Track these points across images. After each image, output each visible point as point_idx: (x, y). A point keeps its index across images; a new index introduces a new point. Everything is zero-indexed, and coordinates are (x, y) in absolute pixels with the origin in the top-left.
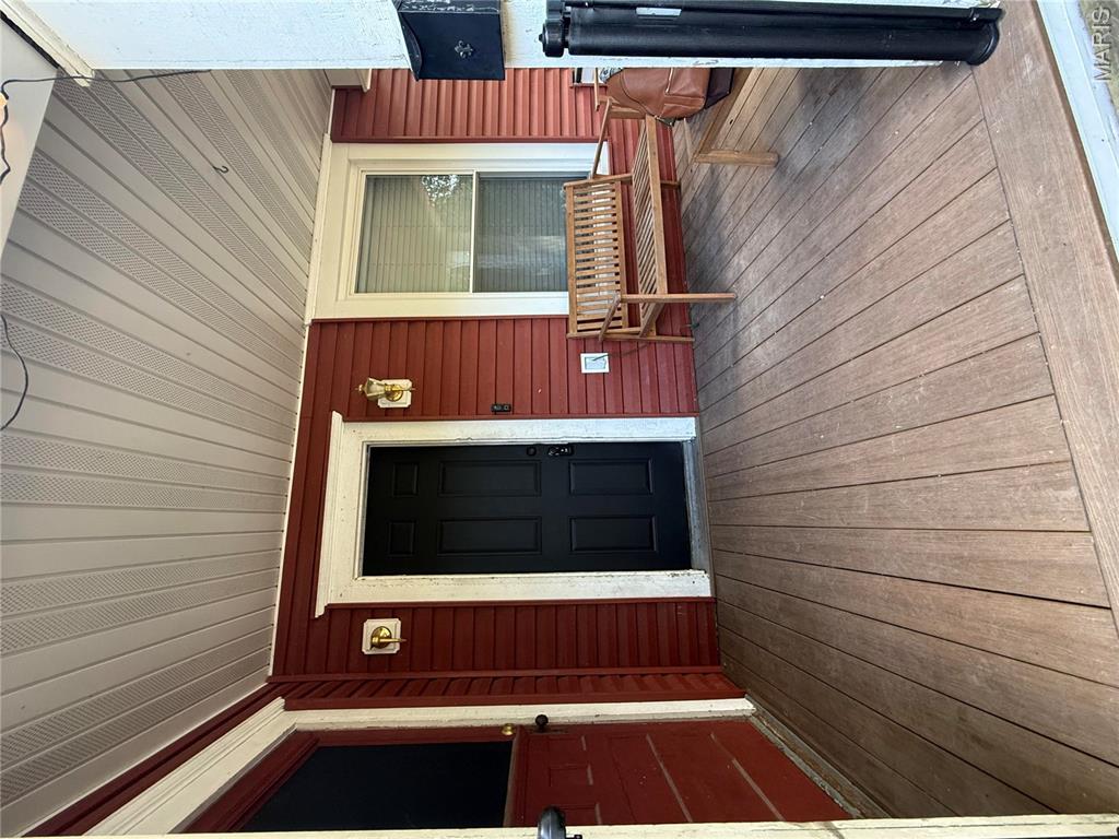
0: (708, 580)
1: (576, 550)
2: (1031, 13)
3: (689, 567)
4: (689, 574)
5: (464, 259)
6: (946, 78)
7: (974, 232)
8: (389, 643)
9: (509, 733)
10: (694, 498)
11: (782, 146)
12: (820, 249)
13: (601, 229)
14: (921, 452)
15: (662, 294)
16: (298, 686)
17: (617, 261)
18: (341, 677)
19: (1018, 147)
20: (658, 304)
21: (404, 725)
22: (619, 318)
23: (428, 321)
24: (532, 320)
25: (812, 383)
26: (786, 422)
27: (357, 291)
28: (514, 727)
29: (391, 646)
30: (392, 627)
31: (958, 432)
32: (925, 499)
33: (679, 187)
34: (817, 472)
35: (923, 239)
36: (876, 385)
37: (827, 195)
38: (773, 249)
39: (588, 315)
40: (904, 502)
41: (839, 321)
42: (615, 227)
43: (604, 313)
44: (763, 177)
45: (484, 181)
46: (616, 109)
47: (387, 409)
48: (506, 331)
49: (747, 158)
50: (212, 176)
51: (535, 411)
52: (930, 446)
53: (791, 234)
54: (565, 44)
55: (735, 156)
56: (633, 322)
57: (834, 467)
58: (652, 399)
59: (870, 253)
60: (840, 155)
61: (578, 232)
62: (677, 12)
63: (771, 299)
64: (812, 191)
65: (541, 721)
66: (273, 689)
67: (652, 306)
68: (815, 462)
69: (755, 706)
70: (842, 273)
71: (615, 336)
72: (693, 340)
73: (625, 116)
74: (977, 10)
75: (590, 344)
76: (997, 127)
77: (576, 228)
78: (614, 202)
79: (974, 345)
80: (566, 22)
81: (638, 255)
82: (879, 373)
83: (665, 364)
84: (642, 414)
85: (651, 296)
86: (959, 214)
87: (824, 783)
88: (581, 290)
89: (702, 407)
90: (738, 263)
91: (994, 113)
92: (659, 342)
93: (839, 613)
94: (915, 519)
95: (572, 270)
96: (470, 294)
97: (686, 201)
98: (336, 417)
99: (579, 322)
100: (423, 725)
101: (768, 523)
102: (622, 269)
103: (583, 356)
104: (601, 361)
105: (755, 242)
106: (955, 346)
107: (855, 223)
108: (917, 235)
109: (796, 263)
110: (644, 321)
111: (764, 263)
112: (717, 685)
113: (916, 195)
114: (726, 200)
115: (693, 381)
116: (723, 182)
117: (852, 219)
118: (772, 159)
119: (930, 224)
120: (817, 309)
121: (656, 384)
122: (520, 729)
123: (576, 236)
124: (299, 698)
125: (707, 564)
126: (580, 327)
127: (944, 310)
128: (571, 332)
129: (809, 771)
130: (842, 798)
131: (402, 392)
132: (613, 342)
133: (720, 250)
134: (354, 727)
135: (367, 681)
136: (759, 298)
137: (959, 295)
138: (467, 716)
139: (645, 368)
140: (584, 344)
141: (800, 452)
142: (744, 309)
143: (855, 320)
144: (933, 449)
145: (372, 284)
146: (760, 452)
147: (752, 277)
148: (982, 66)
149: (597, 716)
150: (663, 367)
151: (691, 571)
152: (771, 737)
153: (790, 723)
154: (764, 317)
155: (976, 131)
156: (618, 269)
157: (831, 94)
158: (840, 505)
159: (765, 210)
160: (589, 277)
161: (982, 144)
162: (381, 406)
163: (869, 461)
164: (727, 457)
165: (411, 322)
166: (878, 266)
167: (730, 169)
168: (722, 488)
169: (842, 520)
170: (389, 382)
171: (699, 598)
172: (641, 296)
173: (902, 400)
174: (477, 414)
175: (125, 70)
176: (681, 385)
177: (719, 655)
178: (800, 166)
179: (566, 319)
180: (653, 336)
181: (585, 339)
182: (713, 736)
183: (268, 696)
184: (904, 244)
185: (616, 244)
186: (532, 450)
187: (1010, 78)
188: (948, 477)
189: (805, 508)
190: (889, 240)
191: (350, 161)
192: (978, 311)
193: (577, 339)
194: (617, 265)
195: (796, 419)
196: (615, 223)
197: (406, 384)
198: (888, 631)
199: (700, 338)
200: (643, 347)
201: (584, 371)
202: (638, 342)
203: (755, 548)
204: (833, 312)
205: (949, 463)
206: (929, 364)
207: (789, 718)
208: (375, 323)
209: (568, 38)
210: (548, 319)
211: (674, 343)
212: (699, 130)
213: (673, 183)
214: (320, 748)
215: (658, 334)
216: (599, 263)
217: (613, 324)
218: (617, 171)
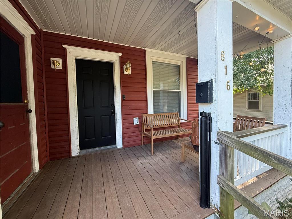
0: (77, 155)
1: (85, 118)
2: (209, 214)
3: (80, 149)
4: (78, 150)
5: (162, 88)
6: (198, 198)
7: (166, 211)
8: (54, 65)
9: (25, 102)
10: (101, 149)
11: (186, 163)
12: (163, 175)
13: (168, 121)
14: (114, 208)
15: (153, 137)
16: (39, 38)
17: (161, 125)
18: (43, 51)
19: (183, 217)
20: (150, 136)
21: (27, 70)
22: (147, 127)
23: (146, 79)
24: (147, 105)
25: (131, 177)
26: (121, 172)
27: (153, 61)
28: (27, 103)
29: (53, 66)
30: (59, 66)
31: (119, 217)
32: (101, 211)
33: (178, 139)
34: (108, 182)
35: (164, 199)
36: (131, 194)
37: (175, 175)
38: (164, 164)
39: (148, 119)
40: (100, 206)
41: (146, 182)
42: (169, 124)
43: (148, 123)
44: (179, 159)
45: (179, 93)
46: (194, 124)
47: (123, 68)
48: (144, 98)
49: (183, 155)
50: (177, 31)
51: (123, 106)
52: (115, 210)
53: (166, 167)
54: (202, 117)
55: (183, 153)
56: (147, 130)
57: (110, 186)
58: (127, 136)
59: (162, 187)
60: (183, 177)
61: (167, 116)
62: (209, 140)
63: (152, 165)
64: (176, 172)
65: (30, 111)
66: (38, 31)
67: (150, 135)
68: (111, 181)
69: (37, 173)
70: (157, 181)
71: (143, 126)
72: (142, 145)
73: (192, 125)
74: (210, 203)
75: (141, 120)
76: (188, 212)
77: (168, 115)
78: (174, 124)
79: (140, 216)
80: (206, 117)
81: (162, 130)
82: (134, 194)
83: (136, 139)
84: (123, 134)
85: (152, 135)
86: (170, 207)
87: (11, 198)
88: (154, 117)
89: (125, 149)
90: (160, 155)
91: (190, 210)
92: (142, 137)
93: (68, 193)
94: (96, 210)
95: (159, 114)
96: (153, 90)
97: (175, 141)
98: (121, 54)
99: (146, 117)
100: (27, 76)
101: (94, 170)
102: (159, 127)
103: (138, 118)
104: (137, 122)
105: (165, 159)
106: (140, 212)
107: (169, 183)
108: (166, 198)
109: (160, 170)
110: (147, 133)
111: (160, 162)
112: (43, 161)
113: (174, 196)
114: (175, 151)
115: (132, 146)
116: (178, 150)
117: (169, 182)
118: (183, 161)
119: (168, 200)
120: (149, 176)
121: (131, 137)
122: (27, 105)
123: (166, 115)
124: (35, 39)
125: (82, 154)
126: (145, 117)
127: (148, 207)
128: (144, 115)
129: (15, 192)
130: (6, 204)
131: (128, 72)
132: (142, 126)
133: (164, 150)
134: (26, 55)
135: (42, 59)
136: (152, 161)
137: (152, 210)
138: (31, 89)
139: (135, 134)
140: (141, 118)
141: (113, 177)
142: (149, 158)
143: (146, 186)
144: (114, 211)
145: (155, 65)
146: (113, 166)
147: (157, 159)
148: (199, 206)
149: (32, 127)
150: (135, 138)
151: (79, 150)
152: (26, 179)
153: (32, 184)
154: (148, 163)
155: (187, 207)
156: (159, 126)
157: (196, 173)
158: (99, 189)
159: (172, 161)
160: (157, 118)
161: (184, 209)
162: (124, 66)
163: (111, 195)
164: (112, 157)
165: (146, 75)
166: (159, 190)
167: (181, 151)
168: (104, 156)
169: (95, 190)
170: (130, 69)
171: (71, 153)
172: (152, 132)
173: (127, 201)
174: (122, 91)
175: (197, 17)
176: (131, 143)
177: (53, 160)
178: (181, 168)
179: (147, 113)
180: (143, 135)
181: (142, 118)
182: (26, 162)
183: (36, 29)
184: (164, 195)
185: (165, 125)
186: (113, 105)
187: (197, 212)
188: (107, 216)
189: (98, 180)
190: (165, 191)
191: (182, 61)
192: (148, 216)
193: (142, 116)
194: (160, 125)
195: (122, 174)
196: (170, 124)
197: (130, 73)
198: (63, 208)
199: (143, 147)
200: (140, 133)
201: (134, 118)
202: (142, 131)
203: (87, 167)
204: (148, 180)
205: (111, 216)
206: (136, 206)
207: (33, 183)
208: (145, 66)
209: (203, 118)
210: (147, 109)
211: (141, 140)
212: (189, 144)
213: (179, 137)
214: (18, 45)
215: (143, 136)
216: (160, 121)
217: (146, 126)
218: (181, 124)
